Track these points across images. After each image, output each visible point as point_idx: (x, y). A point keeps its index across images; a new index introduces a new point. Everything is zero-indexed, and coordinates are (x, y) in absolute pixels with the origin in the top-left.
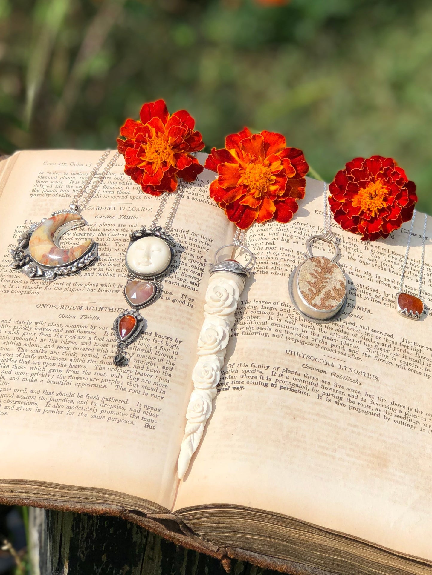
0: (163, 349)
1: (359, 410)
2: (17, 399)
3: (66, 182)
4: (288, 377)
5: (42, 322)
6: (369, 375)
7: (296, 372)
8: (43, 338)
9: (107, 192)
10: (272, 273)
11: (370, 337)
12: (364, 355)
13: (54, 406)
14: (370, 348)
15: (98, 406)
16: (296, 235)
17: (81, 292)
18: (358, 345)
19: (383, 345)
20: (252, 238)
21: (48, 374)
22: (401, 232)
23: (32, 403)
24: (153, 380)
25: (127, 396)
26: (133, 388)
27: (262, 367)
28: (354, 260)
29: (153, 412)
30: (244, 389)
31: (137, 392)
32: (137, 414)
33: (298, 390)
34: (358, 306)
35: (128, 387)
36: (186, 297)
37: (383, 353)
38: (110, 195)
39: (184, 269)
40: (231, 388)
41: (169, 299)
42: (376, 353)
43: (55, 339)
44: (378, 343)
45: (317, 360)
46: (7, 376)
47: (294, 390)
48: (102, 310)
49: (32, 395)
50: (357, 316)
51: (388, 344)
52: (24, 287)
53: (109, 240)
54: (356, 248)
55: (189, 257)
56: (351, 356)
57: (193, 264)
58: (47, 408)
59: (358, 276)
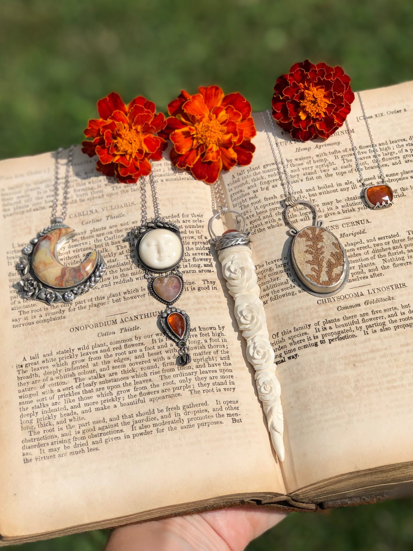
0: (213, 341)
1: (404, 326)
2: (100, 432)
3: (34, 195)
4: (331, 328)
5: (84, 346)
6: (396, 286)
7: (335, 319)
8: (94, 362)
9: (81, 195)
10: (269, 228)
11: (379, 248)
12: (383, 268)
13: (140, 428)
14: (385, 258)
15: (183, 416)
16: (271, 179)
17: (107, 305)
18: (374, 261)
19: (394, 248)
20: (234, 198)
21: (117, 397)
22: (358, 121)
23: (117, 431)
24: (219, 374)
25: (204, 397)
26: (205, 388)
27: (304, 328)
28: (331, 175)
29: (233, 406)
30: (299, 356)
31: (210, 391)
32: (221, 413)
33: (345, 336)
34: (356, 222)
35: (201, 389)
36: (207, 282)
37: (398, 256)
38: (86, 198)
39: (193, 254)
40: (286, 359)
41: (194, 289)
42: (392, 260)
43: (106, 360)
44: (390, 249)
45: (347, 297)
46: (78, 411)
47: (341, 338)
48: (137, 318)
49: (113, 423)
50: (360, 231)
51: (398, 245)
52: (47, 315)
53: (107, 244)
54: (327, 162)
55: (191, 241)
56: (373, 276)
57: (198, 246)
58: (135, 432)
59: (342, 190)
